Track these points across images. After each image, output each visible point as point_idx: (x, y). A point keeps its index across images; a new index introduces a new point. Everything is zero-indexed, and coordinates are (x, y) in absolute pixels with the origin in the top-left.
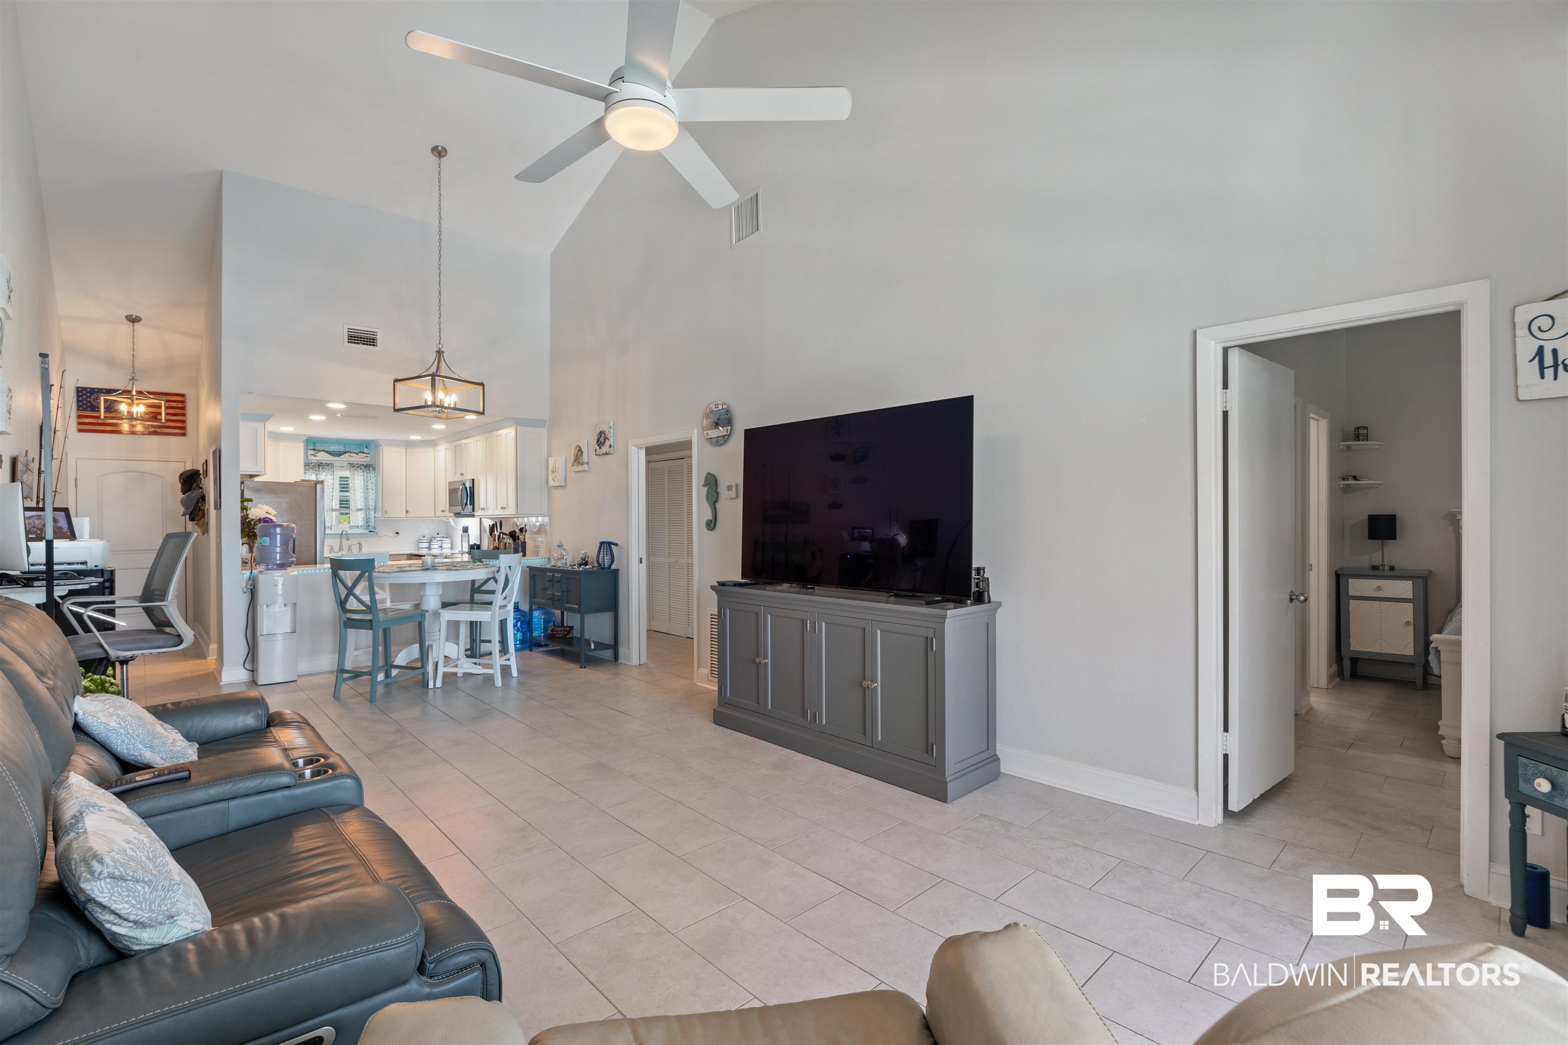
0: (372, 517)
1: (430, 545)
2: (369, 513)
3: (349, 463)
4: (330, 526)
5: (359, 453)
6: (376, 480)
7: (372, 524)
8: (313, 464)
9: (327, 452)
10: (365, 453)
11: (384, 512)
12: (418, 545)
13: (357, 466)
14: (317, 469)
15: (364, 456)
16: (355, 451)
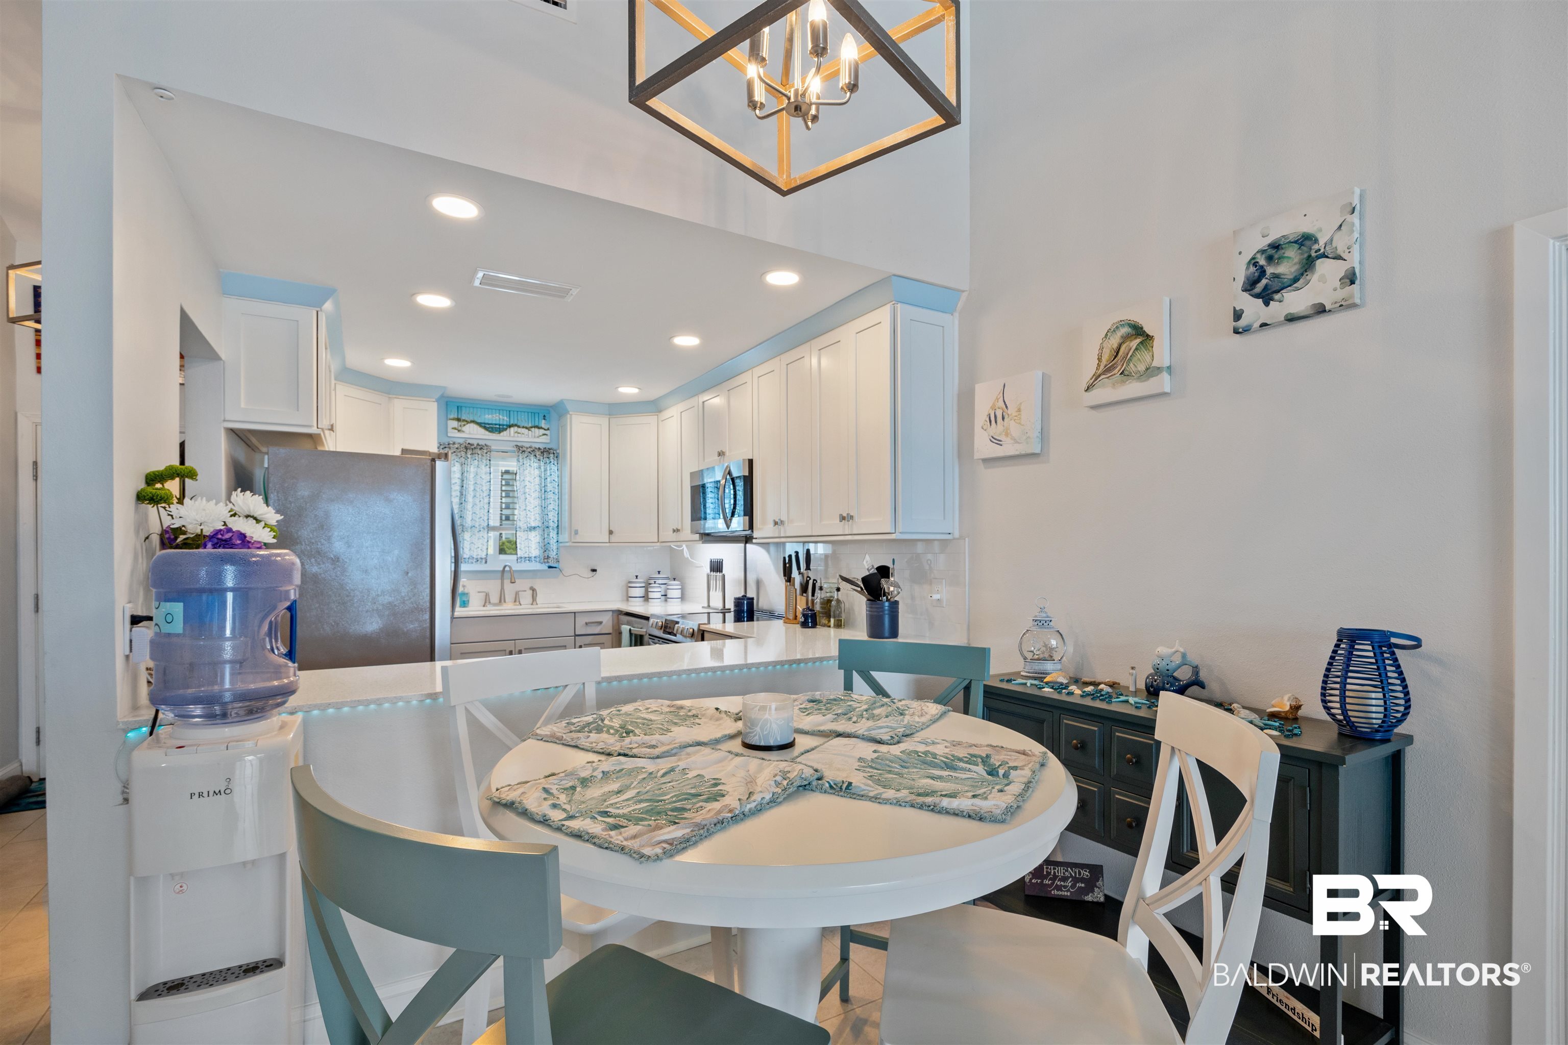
0: (553, 542)
1: (647, 592)
2: (548, 535)
3: (517, 446)
4: (484, 556)
5: (532, 427)
6: (560, 477)
7: (553, 554)
8: (456, 446)
9: (480, 424)
10: (541, 428)
11: (573, 533)
12: (627, 592)
13: (529, 450)
14: (463, 454)
15: (541, 434)
16: (526, 425)
